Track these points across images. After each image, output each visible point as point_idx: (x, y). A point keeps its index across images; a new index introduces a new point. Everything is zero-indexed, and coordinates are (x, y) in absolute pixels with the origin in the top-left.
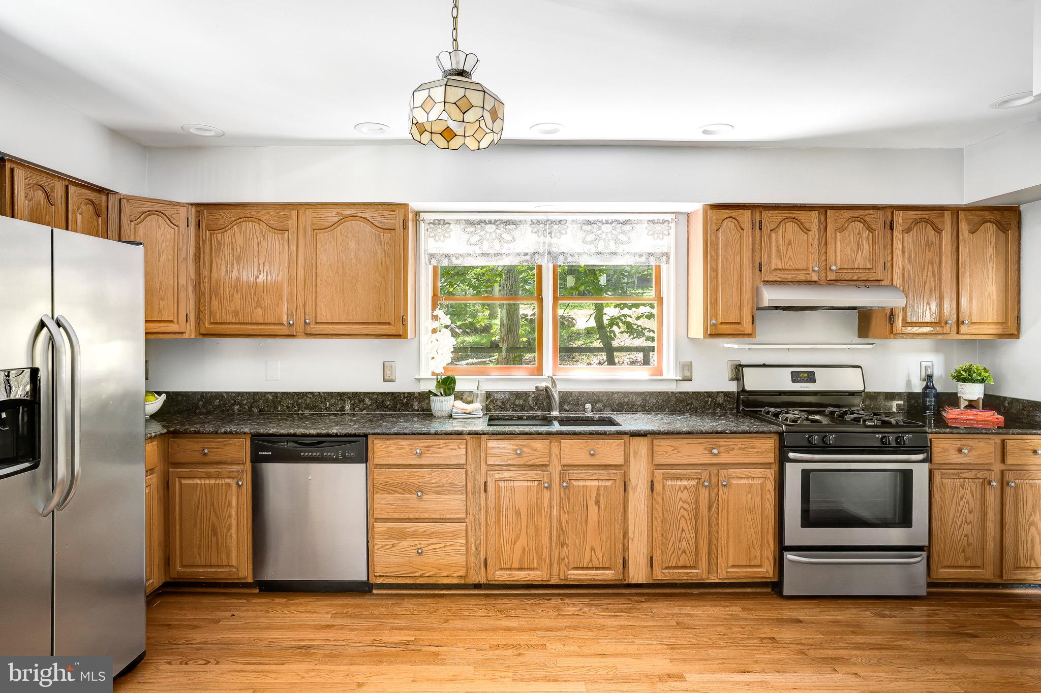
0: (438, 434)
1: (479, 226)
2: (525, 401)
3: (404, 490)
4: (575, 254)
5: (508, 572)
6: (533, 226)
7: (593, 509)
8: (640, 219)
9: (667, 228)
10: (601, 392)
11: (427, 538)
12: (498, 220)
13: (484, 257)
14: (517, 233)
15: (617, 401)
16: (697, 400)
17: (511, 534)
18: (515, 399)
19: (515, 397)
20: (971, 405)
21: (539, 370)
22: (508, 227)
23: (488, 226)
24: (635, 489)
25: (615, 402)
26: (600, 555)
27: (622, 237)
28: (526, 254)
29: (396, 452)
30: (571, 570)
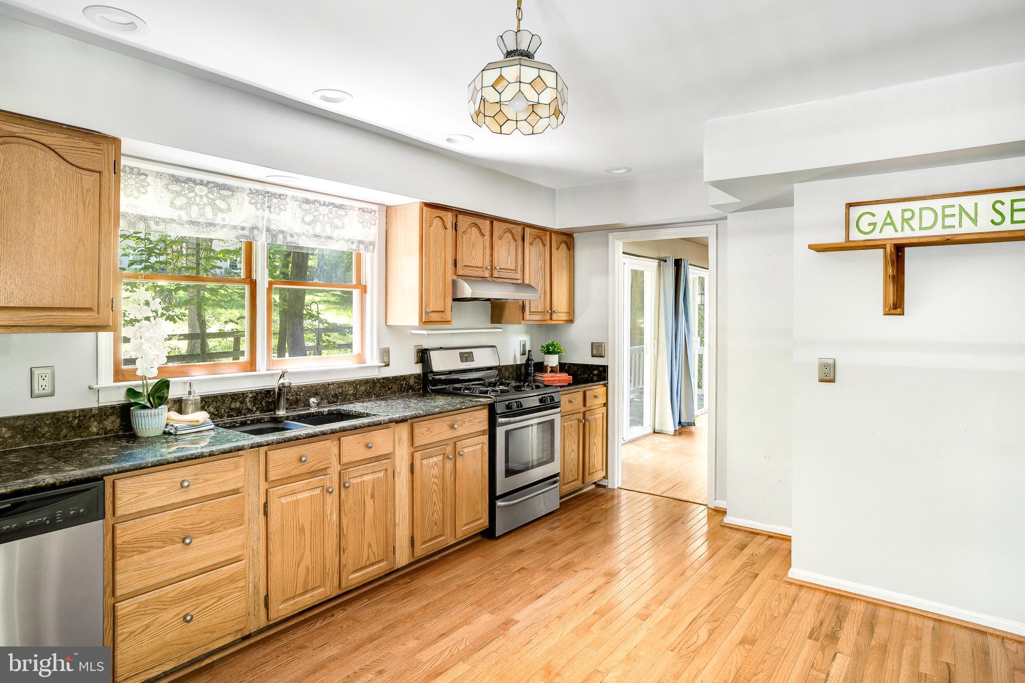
0: (214, 455)
1: (186, 186)
2: (242, 403)
3: (164, 542)
4: (295, 234)
5: (292, 602)
6: (250, 195)
7: (369, 502)
8: (353, 205)
9: (374, 218)
10: (318, 385)
11: (196, 596)
12: (212, 182)
13: (193, 226)
14: (233, 202)
15: (332, 392)
16: (395, 384)
17: (295, 555)
18: (231, 402)
19: (231, 400)
20: (553, 370)
21: (252, 365)
22: (222, 192)
23: (198, 187)
24: (399, 474)
25: (331, 394)
26: (375, 550)
27: (338, 222)
28: (243, 228)
29: (151, 491)
30: (351, 574)
